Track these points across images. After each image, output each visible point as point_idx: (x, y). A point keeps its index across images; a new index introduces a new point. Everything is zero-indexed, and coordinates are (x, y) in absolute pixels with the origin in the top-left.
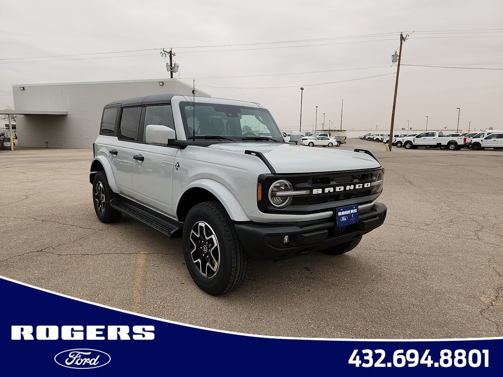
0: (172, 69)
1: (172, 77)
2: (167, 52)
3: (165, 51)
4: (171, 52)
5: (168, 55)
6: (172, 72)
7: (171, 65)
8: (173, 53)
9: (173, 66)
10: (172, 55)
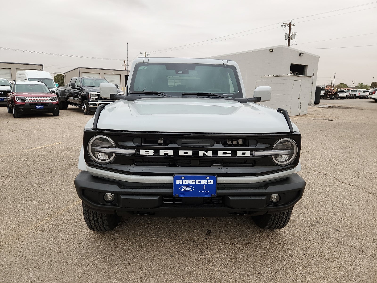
0: (290, 37)
1: (289, 45)
2: (287, 24)
3: (285, 24)
4: (290, 23)
5: (288, 27)
6: (290, 40)
7: (289, 35)
8: (292, 24)
9: (291, 35)
10: (292, 26)
